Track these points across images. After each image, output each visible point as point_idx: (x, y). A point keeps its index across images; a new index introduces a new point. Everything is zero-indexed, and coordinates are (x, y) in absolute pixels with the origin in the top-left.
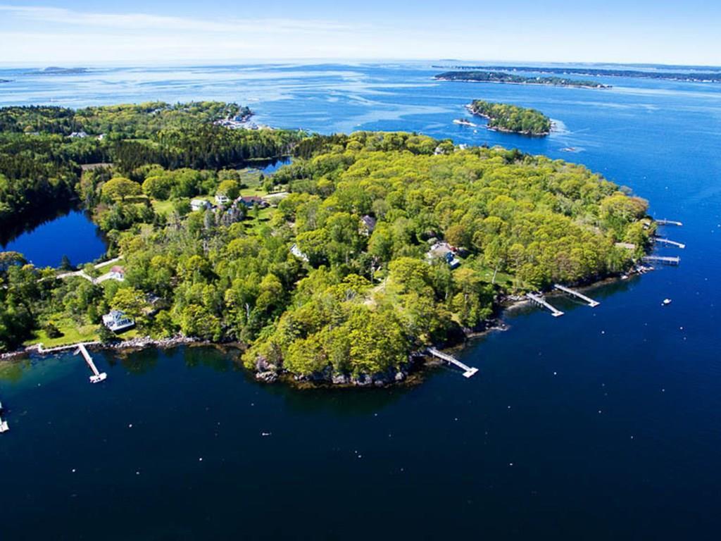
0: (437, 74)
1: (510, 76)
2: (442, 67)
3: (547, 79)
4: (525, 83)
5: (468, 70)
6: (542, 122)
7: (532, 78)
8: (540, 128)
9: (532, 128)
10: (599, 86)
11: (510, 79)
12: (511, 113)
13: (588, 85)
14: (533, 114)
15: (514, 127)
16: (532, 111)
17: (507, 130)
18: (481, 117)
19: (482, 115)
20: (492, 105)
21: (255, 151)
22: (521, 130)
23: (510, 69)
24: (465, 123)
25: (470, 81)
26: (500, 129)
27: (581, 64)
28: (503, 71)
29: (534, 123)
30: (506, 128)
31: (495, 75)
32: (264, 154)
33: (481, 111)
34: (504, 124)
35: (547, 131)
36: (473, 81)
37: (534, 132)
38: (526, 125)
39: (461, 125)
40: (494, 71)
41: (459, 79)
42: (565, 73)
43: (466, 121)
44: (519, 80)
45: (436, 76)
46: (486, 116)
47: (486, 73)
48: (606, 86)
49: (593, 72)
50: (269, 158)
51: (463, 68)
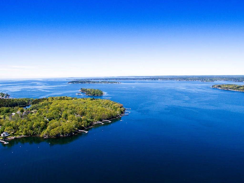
0: (69, 82)
1: (92, 81)
2: (69, 80)
3: (103, 82)
4: (96, 83)
5: (78, 80)
6: (100, 92)
7: (98, 82)
8: (100, 94)
9: (98, 94)
10: (117, 83)
11: (92, 82)
12: (92, 90)
13: (114, 83)
14: (98, 91)
15: (93, 94)
16: (98, 90)
17: (91, 95)
18: (84, 93)
19: (84, 92)
20: (87, 89)
21: (19, 104)
22: (95, 95)
23: (92, 79)
24: (79, 94)
25: (79, 83)
26: (89, 95)
27: (113, 77)
28: (89, 80)
29: (98, 93)
30: (91, 94)
31: (87, 81)
32: (23, 104)
33: (83, 91)
34: (90, 94)
35: (102, 94)
36: (80, 83)
37: (98, 95)
38: (96, 93)
39: (78, 95)
40: (86, 80)
41: (75, 83)
42: (108, 80)
43: (80, 94)
44: (95, 82)
45: (68, 83)
46: (85, 92)
47: (84, 81)
48: (119, 82)
49: (116, 79)
50: (24, 105)
51: (76, 80)
